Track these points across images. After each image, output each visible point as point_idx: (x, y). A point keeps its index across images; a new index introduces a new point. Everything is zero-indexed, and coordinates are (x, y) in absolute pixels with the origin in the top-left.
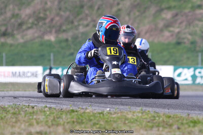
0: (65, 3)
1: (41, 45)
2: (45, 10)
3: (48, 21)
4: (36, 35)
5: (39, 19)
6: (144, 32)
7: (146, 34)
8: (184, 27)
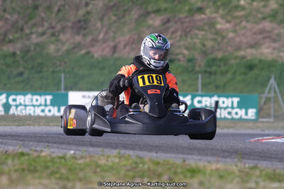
6: (122, 43)
7: (125, 46)
8: (178, 38)
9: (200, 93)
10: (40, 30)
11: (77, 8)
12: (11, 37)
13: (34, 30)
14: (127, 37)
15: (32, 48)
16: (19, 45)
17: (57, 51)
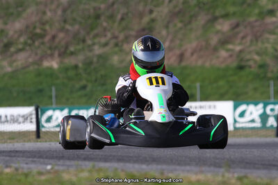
0: (72, 12)
1: (39, 74)
2: (44, 24)
3: (47, 39)
4: (30, 60)
5: (34, 36)
6: (189, 51)
7: (192, 54)
8: (248, 43)
9: (272, 100)
10: (103, 40)
11: (141, 15)
12: (72, 49)
13: (96, 40)
14: (194, 44)
15: (95, 60)
16: (81, 57)
17: (121, 62)
